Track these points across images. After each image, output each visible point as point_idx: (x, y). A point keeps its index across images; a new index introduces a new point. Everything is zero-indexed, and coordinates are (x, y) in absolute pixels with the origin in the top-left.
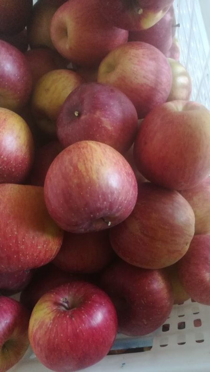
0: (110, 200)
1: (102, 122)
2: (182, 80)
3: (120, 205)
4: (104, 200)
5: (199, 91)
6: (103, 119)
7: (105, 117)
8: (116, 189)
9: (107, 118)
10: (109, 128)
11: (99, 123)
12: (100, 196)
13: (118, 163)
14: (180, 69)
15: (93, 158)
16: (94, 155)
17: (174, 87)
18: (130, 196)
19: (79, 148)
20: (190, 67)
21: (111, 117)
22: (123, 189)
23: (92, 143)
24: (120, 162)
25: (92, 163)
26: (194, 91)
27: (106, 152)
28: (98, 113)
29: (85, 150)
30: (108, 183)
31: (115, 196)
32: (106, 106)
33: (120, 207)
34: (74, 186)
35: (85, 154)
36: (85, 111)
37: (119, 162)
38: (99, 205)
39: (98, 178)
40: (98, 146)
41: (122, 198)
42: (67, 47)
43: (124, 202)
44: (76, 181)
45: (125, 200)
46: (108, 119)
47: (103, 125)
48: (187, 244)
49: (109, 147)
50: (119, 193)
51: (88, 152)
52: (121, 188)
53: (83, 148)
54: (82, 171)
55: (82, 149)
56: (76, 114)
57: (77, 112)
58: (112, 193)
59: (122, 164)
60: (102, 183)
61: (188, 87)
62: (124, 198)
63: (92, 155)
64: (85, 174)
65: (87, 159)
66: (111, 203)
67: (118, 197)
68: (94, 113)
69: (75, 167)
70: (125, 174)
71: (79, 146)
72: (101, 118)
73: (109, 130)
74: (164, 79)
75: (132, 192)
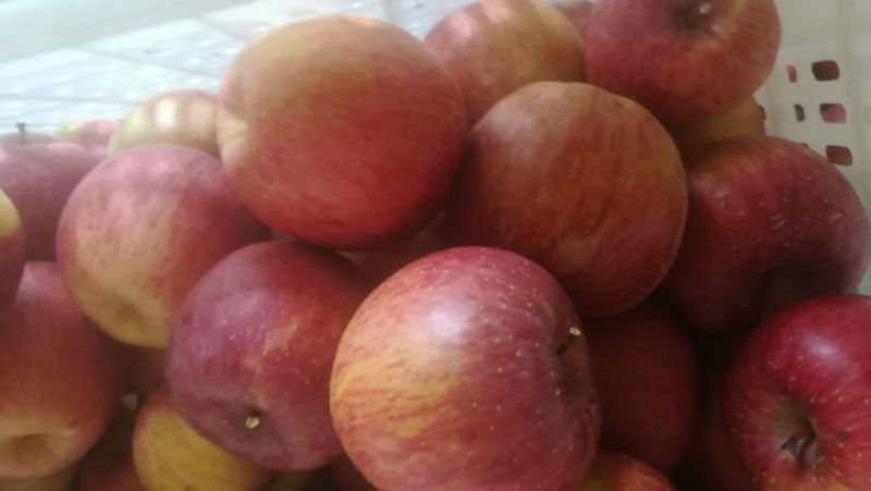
0: (510, 337)
1: (277, 352)
2: (167, 117)
3: (522, 305)
4: (511, 356)
5: (195, 72)
6: (268, 347)
7: (263, 341)
8: (475, 319)
9: (264, 335)
10: (293, 328)
11: (279, 359)
12: (500, 370)
13: (397, 310)
14: (137, 122)
15: (383, 391)
16: (372, 386)
17: (182, 138)
18: (492, 273)
19: (353, 429)
20: (131, 96)
21: (262, 325)
22: (474, 298)
23: (336, 386)
24: (394, 302)
25: (398, 395)
26: (196, 83)
27: (362, 347)
28: (252, 363)
29: (359, 413)
30: (460, 347)
31: (496, 322)
32: (231, 338)
33: (529, 305)
34: (469, 453)
35: (369, 414)
36: (246, 398)
37: (395, 307)
38: (525, 373)
39: (445, 377)
40: (344, 370)
41: (501, 299)
42: (68, 433)
43: (512, 293)
44: (454, 447)
45: (507, 290)
46: (268, 334)
47: (286, 348)
48: (619, 105)
49: (347, 335)
50: (489, 309)
51: (363, 404)
52: (472, 302)
53: (353, 418)
54: (424, 426)
55: (356, 422)
56: (253, 423)
57: (248, 420)
58: (489, 332)
59: (399, 299)
60: (458, 365)
61: (186, 99)
62: (501, 294)
63: (374, 392)
64: (432, 419)
65: (386, 410)
66: (518, 335)
67: (500, 312)
68: (251, 373)
69: (412, 445)
70: (430, 289)
71: (347, 427)
72: (265, 354)
73: (299, 330)
74: (161, 167)
75: (480, 266)
